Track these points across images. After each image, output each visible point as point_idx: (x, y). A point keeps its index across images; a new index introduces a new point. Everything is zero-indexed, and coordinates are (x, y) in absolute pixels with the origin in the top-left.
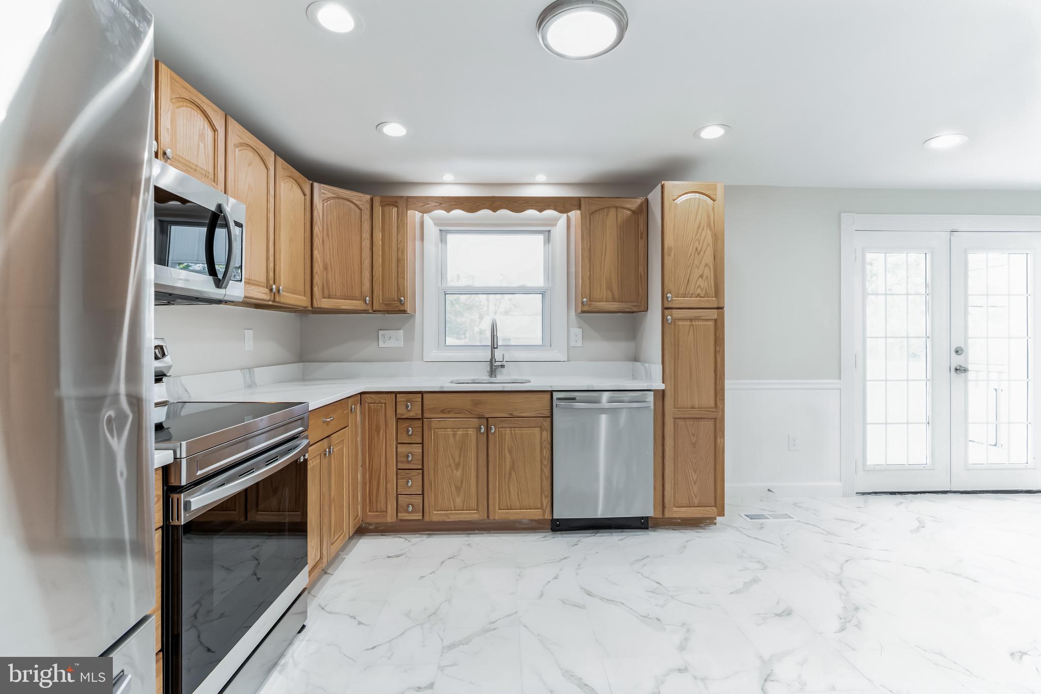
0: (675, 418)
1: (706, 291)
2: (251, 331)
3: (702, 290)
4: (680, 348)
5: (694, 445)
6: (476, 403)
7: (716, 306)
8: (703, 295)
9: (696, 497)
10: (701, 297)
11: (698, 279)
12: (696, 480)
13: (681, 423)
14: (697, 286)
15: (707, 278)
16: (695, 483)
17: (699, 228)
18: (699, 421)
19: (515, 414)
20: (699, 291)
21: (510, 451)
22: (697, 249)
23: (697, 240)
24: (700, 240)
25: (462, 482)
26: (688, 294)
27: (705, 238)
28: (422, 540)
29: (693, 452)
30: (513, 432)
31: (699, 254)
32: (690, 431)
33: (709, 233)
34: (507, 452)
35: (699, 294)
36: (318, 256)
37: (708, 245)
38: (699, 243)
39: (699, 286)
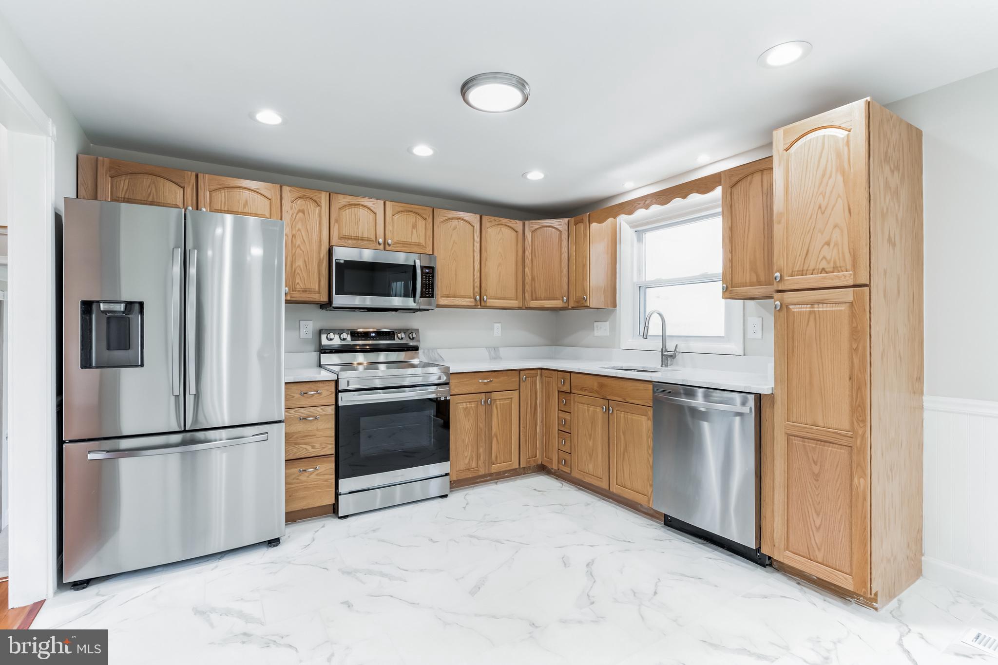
0: (789, 435)
1: (835, 263)
2: (499, 325)
3: (828, 263)
4: (796, 344)
5: (816, 477)
6: (601, 386)
7: (851, 283)
8: (831, 270)
9: (819, 550)
10: (827, 273)
11: (823, 246)
12: (820, 525)
13: (796, 442)
14: (821, 257)
15: (836, 244)
16: (818, 529)
17: (823, 176)
18: (824, 446)
19: (627, 400)
20: (824, 264)
21: (624, 433)
22: (820, 207)
23: (821, 193)
24: (826, 193)
25: (593, 450)
26: (807, 270)
27: (833, 187)
28: (569, 490)
29: (816, 487)
30: (626, 416)
31: (823, 213)
32: (810, 456)
33: (840, 179)
34: (622, 434)
35: (823, 269)
36: (528, 272)
37: (839, 196)
38: (824, 197)
39: (824, 258)
